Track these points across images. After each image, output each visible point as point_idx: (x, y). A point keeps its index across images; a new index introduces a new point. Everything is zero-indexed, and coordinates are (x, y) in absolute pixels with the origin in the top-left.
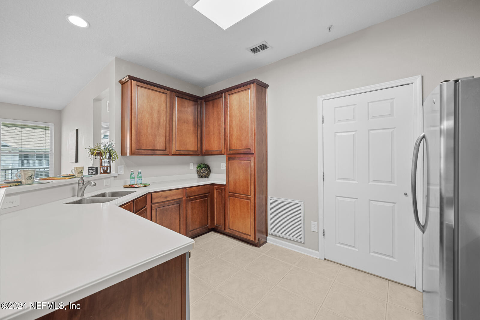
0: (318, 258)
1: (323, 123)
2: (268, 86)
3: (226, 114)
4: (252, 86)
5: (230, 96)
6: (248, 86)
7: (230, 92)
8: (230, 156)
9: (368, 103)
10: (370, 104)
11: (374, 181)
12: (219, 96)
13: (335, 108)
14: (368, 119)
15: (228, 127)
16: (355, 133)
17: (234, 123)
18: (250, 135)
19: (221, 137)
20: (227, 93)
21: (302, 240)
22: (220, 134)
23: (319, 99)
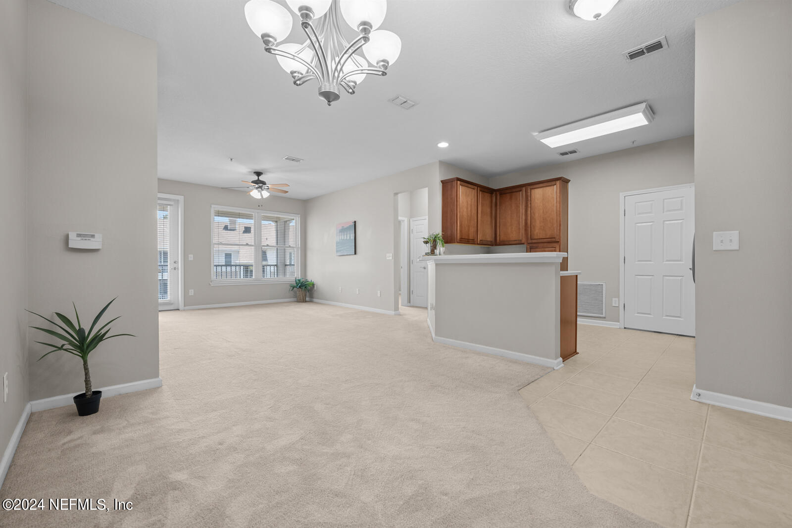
0: (618, 327)
1: (625, 215)
2: (570, 181)
3: (526, 206)
4: (558, 183)
5: (533, 191)
6: (554, 183)
7: (532, 187)
8: (531, 245)
9: (664, 199)
10: (665, 200)
11: (667, 261)
12: (518, 189)
13: (636, 203)
14: (663, 212)
15: (529, 218)
16: (652, 223)
17: (537, 215)
18: (555, 225)
19: (521, 227)
20: (529, 188)
21: (604, 316)
22: (519, 224)
23: (622, 195)
